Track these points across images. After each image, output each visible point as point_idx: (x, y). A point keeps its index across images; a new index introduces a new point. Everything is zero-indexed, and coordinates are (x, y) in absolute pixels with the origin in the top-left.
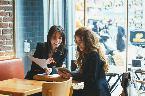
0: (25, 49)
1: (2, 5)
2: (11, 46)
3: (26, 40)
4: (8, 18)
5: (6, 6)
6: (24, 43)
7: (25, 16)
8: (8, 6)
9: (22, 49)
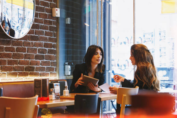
0: (66, 72)
1: (48, 25)
2: (55, 67)
3: (67, 63)
4: (53, 38)
5: (51, 26)
6: (65, 66)
7: (66, 37)
8: (53, 27)
9: (63, 72)
